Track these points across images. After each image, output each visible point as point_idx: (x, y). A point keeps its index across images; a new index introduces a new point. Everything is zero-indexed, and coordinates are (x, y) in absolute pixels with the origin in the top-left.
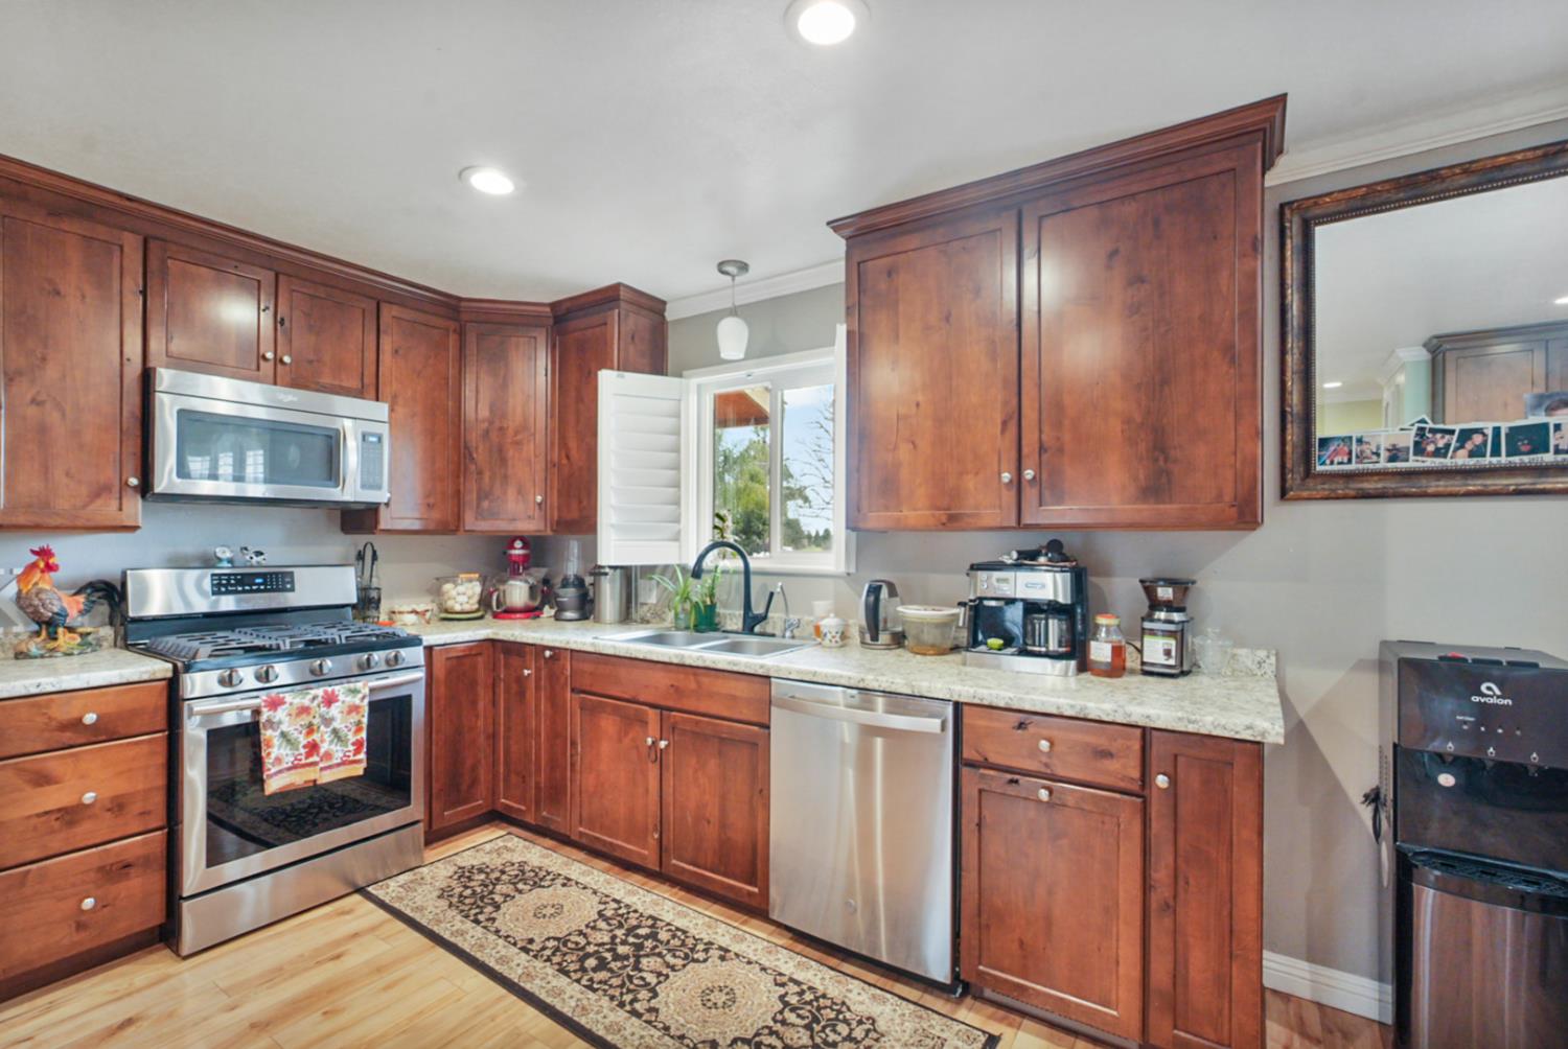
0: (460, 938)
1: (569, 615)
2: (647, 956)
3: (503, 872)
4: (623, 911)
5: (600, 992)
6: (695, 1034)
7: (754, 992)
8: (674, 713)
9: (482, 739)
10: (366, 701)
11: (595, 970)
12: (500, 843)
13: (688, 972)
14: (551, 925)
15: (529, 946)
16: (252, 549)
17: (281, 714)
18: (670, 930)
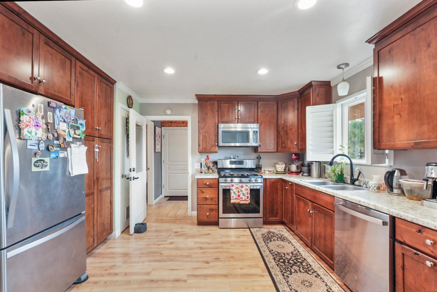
0: (259, 244)
1: (305, 174)
2: (296, 266)
3: (277, 235)
4: (298, 254)
5: (279, 267)
6: (294, 287)
7: (318, 288)
8: (314, 204)
9: (279, 203)
10: (249, 188)
11: (281, 262)
12: (281, 229)
13: (304, 274)
14: (279, 249)
15: (271, 251)
16: (237, 156)
17: (233, 188)
18: (307, 264)
